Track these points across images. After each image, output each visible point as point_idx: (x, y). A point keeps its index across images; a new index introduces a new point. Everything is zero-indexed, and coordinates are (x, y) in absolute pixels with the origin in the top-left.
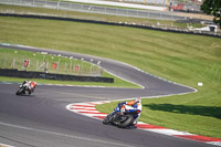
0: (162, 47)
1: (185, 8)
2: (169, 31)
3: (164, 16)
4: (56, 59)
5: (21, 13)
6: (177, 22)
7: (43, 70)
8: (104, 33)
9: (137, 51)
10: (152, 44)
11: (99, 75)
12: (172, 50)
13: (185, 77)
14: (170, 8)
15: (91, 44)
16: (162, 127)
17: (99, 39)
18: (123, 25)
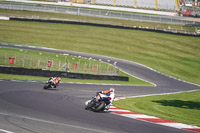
0: (173, 49)
1: (194, 13)
2: (178, 34)
3: (174, 20)
4: (77, 60)
5: (46, 19)
6: (186, 26)
7: (64, 70)
8: (120, 36)
9: (150, 53)
10: (164, 46)
11: (115, 74)
12: (181, 51)
13: (193, 76)
14: (180, 14)
15: (108, 46)
16: (173, 121)
17: (116, 42)
18: (137, 29)
